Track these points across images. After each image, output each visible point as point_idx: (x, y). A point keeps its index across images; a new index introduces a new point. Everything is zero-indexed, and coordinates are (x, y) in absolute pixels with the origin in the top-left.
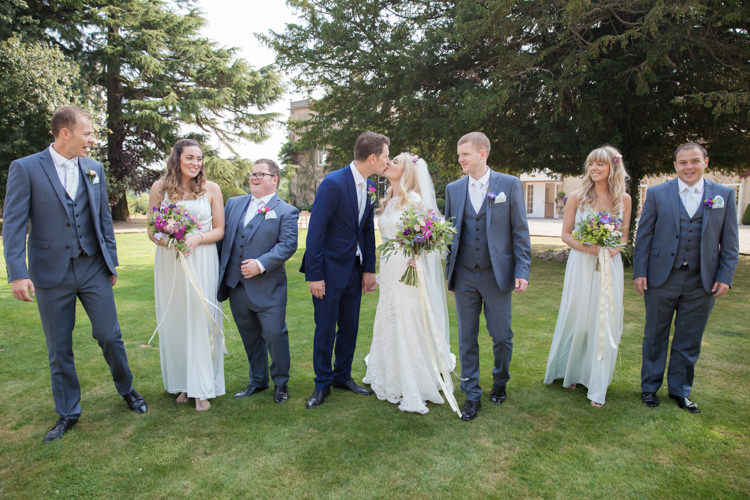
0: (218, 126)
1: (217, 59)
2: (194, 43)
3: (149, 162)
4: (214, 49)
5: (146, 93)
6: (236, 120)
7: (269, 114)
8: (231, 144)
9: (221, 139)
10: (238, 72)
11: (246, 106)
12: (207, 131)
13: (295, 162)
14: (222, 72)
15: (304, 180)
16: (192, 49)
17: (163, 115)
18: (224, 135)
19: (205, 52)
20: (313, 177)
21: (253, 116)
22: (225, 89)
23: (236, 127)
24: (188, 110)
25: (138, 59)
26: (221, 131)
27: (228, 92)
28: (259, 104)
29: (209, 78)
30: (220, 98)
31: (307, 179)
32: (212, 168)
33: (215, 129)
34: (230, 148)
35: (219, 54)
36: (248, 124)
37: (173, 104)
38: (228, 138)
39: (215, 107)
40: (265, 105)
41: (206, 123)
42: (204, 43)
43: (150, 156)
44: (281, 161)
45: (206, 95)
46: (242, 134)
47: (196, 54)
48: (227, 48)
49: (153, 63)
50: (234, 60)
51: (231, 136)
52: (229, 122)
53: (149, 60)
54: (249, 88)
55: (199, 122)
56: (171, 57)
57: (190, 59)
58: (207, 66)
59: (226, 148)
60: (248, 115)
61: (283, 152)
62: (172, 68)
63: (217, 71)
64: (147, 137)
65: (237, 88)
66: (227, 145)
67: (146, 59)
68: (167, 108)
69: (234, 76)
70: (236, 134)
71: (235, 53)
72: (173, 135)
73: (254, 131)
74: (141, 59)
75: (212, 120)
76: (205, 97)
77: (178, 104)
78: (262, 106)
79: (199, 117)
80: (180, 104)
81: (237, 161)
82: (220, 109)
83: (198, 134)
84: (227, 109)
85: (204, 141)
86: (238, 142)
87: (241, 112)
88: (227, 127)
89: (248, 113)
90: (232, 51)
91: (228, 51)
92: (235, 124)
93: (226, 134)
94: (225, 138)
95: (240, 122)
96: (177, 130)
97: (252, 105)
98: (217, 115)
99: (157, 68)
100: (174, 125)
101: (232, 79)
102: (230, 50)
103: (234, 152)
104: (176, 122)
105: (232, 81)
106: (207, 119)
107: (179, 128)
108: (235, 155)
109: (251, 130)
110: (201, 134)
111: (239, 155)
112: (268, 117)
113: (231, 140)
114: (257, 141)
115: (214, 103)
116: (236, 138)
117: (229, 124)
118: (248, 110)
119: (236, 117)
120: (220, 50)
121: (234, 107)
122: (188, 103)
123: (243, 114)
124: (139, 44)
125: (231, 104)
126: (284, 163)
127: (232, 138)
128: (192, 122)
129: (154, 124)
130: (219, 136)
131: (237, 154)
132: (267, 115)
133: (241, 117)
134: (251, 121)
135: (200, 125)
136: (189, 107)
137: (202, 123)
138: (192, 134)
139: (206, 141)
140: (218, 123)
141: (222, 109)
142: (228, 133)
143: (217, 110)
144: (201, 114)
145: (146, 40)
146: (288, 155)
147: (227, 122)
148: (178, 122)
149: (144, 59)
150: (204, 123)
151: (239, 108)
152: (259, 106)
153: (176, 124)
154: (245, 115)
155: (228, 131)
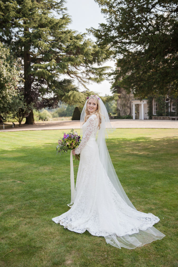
1: (76, 40)
2: (65, 32)
3: (43, 94)
4: (75, 35)
5: (42, 60)
6: (87, 71)
7: (104, 67)
8: (85, 84)
9: (80, 82)
10: (87, 46)
11: (92, 64)
12: (72, 77)
13: (119, 92)
14: (78, 47)
15: (124, 102)
16: (63, 36)
17: (49, 71)
18: (81, 80)
19: (69, 37)
20: (129, 100)
21: (96, 69)
22: (80, 56)
23: (87, 75)
24: (63, 69)
26: (80, 77)
27: (81, 57)
28: (99, 62)
29: (72, 50)
30: (79, 60)
31: (126, 101)
32: (74, 97)
33: (77, 76)
34: (85, 86)
35: (77, 38)
36: (93, 73)
37: (53, 65)
38: (83, 81)
39: (76, 65)
40: (102, 63)
41: (72, 74)
42: (69, 32)
43: (43, 91)
44: (112, 92)
45: (70, 60)
46: (90, 78)
47: (65, 39)
48: (81, 34)
49: (44, 45)
50: (84, 40)
51: (84, 80)
52: (84, 72)
53: (42, 43)
54: (92, 54)
55: (69, 73)
56: (54, 41)
57: (63, 42)
58: (71, 44)
59: (82, 86)
60: (93, 68)
61: (113, 87)
62: (53, 47)
63: (75, 47)
64: (42, 82)
65: (86, 54)
66: (83, 84)
67: (40, 43)
68: (51, 67)
69: (84, 49)
70: (87, 79)
71: (85, 36)
72: (55, 80)
73: (96, 77)
74: (38, 43)
75: (75, 71)
76: (69, 61)
77: (56, 65)
78: (100, 63)
79: (68, 71)
80: (57, 65)
81: (87, 93)
82: (78, 66)
83: (68, 80)
84: (82, 66)
85: (71, 83)
86: (88, 83)
87: (89, 67)
88: (83, 75)
89: (93, 67)
90: (84, 35)
91: (81, 36)
92: (86, 73)
93: (82, 79)
94: (82, 81)
95: (89, 72)
96: (58, 78)
97: (95, 63)
98: (77, 69)
99: (46, 47)
100: (56, 75)
101: (83, 50)
102: (82, 35)
103: (86, 88)
104: (57, 73)
105: (83, 51)
106: (72, 71)
107: (59, 77)
108: (87, 90)
109: (95, 76)
110: (69, 80)
111: (88, 89)
112: (103, 69)
113: (85, 82)
114: (98, 82)
115: (74, 63)
116: (87, 80)
117: (83, 74)
118: (93, 65)
119: (86, 70)
120: (77, 35)
121: (86, 64)
122: (61, 64)
123: (90, 68)
124: (37, 36)
125: (83, 63)
126: (113, 93)
127: (85, 81)
128: (65, 73)
129: (44, 76)
130: (78, 80)
131: (87, 89)
132: (103, 68)
133: (89, 69)
134: (95, 71)
135: (69, 75)
136: (61, 66)
137: (70, 73)
138: (65, 79)
139: (72, 82)
140: (78, 73)
141: (80, 66)
142: (83, 78)
143: (77, 67)
144: (69, 69)
145: (40, 33)
146: (116, 88)
147: (82, 73)
148: (58, 73)
149: (39, 43)
150: (71, 73)
151: (88, 65)
152: (98, 63)
153: (57, 74)
154: (91, 69)
155: (83, 77)
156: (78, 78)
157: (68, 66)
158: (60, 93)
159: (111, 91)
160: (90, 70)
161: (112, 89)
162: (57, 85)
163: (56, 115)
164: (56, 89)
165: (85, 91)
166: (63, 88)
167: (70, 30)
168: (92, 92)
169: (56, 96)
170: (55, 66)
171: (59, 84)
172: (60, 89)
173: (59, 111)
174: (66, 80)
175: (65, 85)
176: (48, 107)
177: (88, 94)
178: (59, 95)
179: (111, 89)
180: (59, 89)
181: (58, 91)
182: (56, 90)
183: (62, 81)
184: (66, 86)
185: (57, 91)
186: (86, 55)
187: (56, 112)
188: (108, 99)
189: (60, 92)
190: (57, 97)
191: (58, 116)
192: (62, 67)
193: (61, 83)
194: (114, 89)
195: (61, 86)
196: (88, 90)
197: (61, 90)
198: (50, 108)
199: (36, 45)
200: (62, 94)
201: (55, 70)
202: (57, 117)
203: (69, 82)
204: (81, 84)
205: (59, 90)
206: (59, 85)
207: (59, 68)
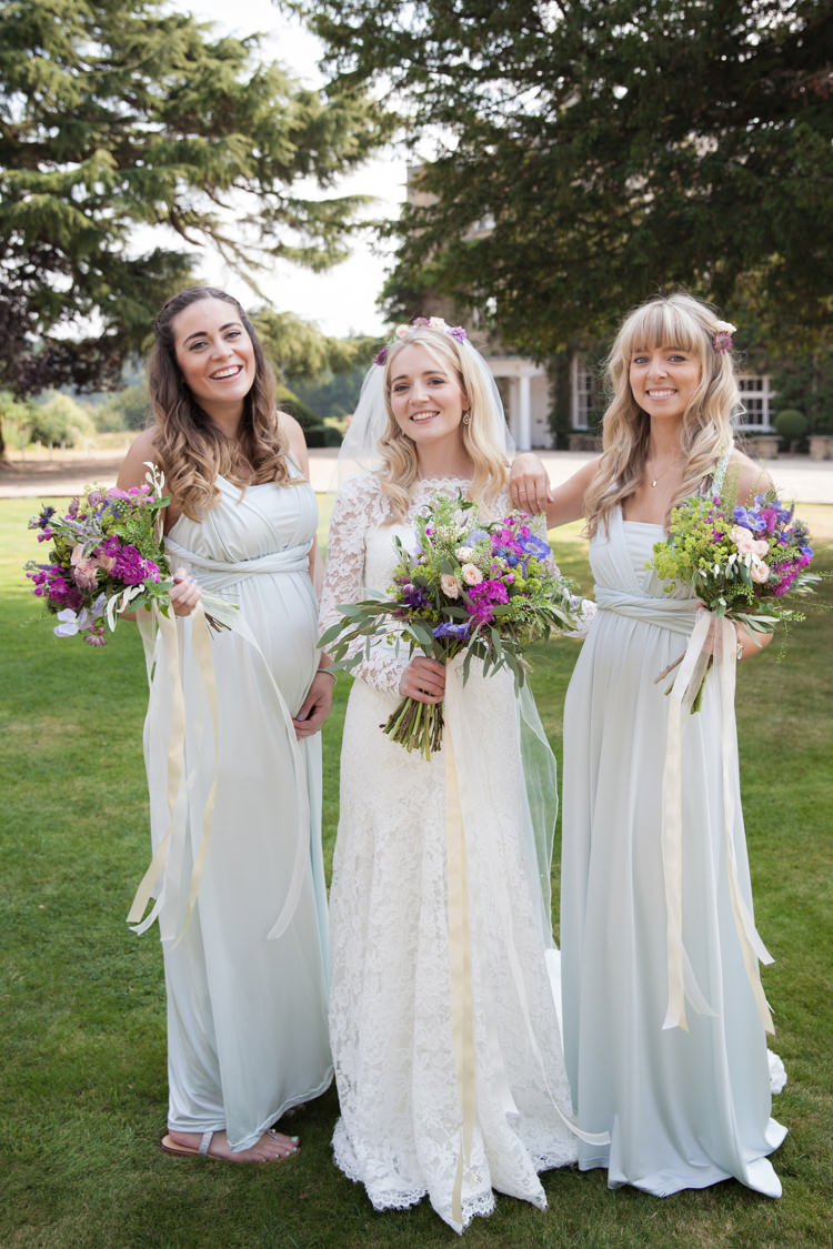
0: (222, 232)
1: (213, 64)
2: (162, 25)
3: (50, 321)
4: (209, 38)
5: (47, 152)
6: (265, 214)
7: (347, 199)
8: (253, 275)
9: (229, 263)
10: (267, 95)
11: (289, 179)
12: (195, 243)
14: (224, 95)
16: (154, 41)
17: (82, 207)
18: (238, 253)
19: (183, 48)
21: (306, 205)
22: (235, 138)
23: (265, 231)
24: (147, 196)
25: (19, 68)
26: (231, 244)
27: (237, 147)
28: (322, 173)
29: (193, 112)
30: (227, 158)
33: (218, 239)
34: (253, 285)
35: (221, 53)
36: (295, 224)
37: (103, 178)
38: (248, 262)
39: (212, 182)
40: (336, 176)
41: (195, 225)
42: (182, 23)
43: (51, 306)
44: (383, 316)
45: (185, 155)
46: (280, 250)
47: (160, 54)
48: (241, 37)
49: (57, 78)
50: (256, 66)
51: (253, 255)
52: (249, 219)
53: (45, 71)
54: (293, 134)
55: (176, 220)
56: (105, 62)
57: (149, 68)
58: (189, 81)
60: (294, 203)
61: (386, 294)
62: (103, 91)
63: (212, 93)
64: (47, 261)
65: (265, 134)
66: (245, 277)
67: (38, 69)
68: (89, 189)
69: (256, 105)
70: (266, 250)
71: (259, 47)
72: (111, 254)
73: (310, 243)
74: (27, 70)
75: (207, 214)
76: (181, 160)
77: (115, 179)
78: (328, 178)
79: (175, 210)
80: (119, 178)
81: (266, 318)
82: (226, 188)
83: (173, 253)
84: (243, 188)
85: (188, 269)
86: (270, 270)
87: (276, 194)
88: (244, 232)
89: (295, 197)
90: (253, 42)
91: (242, 43)
92: (263, 226)
93: (243, 251)
94: (240, 259)
95: (276, 218)
96: (125, 242)
97: (304, 178)
98: (218, 202)
99: (67, 90)
100: (115, 230)
101: (249, 112)
102: (247, 39)
103: (261, 296)
104: (122, 222)
105: (251, 118)
106: (195, 214)
107: (128, 238)
108: (262, 303)
109: (303, 240)
110: (180, 252)
111: (271, 303)
112: (343, 206)
113: (256, 266)
114: (318, 267)
115: (206, 176)
116: (266, 259)
117: (248, 226)
118: (292, 188)
119: (264, 208)
120: (222, 42)
121: (261, 182)
122: (141, 177)
123: (282, 199)
124: (22, 34)
125: (249, 173)
126: (386, 321)
127: (257, 261)
128: (161, 221)
129: (57, 231)
130: (224, 256)
131: (267, 300)
132: (341, 200)
133: (276, 207)
134: (303, 216)
135: (179, 229)
136: (142, 184)
137: (182, 222)
138: (158, 251)
139: (194, 267)
140: (223, 223)
141: (231, 187)
142: (246, 247)
143: (219, 192)
144: (180, 201)
145: (40, 22)
146: (400, 301)
147: (243, 221)
148: (127, 221)
149: (33, 69)
150: (188, 224)
151: (271, 184)
152: (320, 179)
153: (120, 227)
154: (286, 203)
155: (247, 243)
156: (224, 246)
157: (174, 185)
158: (134, 314)
159: (377, 312)
160: (281, 211)
161: (383, 302)
162: (121, 277)
163: (116, 418)
164: (112, 298)
165: (256, 310)
166: (147, 294)
167: (187, 16)
168: (288, 313)
169: (112, 332)
170: (112, 183)
171: (129, 272)
172: (135, 298)
173: (128, 403)
174: (164, 255)
175: (161, 277)
176: (75, 386)
177: (272, 326)
178: (128, 324)
179: (377, 302)
180: (128, 293)
181: (125, 304)
182: (114, 302)
183: (146, 259)
184: (163, 284)
185: (120, 307)
186: (261, 138)
187: (116, 408)
188: (363, 349)
189: (136, 310)
190: (119, 337)
191: (122, 424)
192: (147, 189)
193: (137, 268)
194: (393, 305)
195: (138, 283)
196: (268, 306)
197: (141, 303)
198: (84, 388)
199: (16, 76)
200: (142, 320)
201: (108, 207)
202: (117, 430)
203: (178, 262)
204: (238, 277)
205: (131, 303)
206: (128, 277)
207: (132, 192)
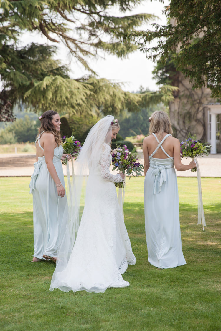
6: (91, 24)
7: (136, 16)
8: (85, 58)
9: (72, 51)
11: (105, 6)
12: (53, 40)
13: (175, 81)
15: (188, 107)
18: (77, 46)
20: (200, 103)
21: (115, 20)
23: (92, 34)
24: (27, 16)
26: (73, 41)
28: (123, 2)
31: (193, 105)
32: (55, 93)
33: (65, 38)
34: (85, 64)
36: (107, 30)
38: (82, 51)
39: (62, 7)
41: (53, 31)
44: (157, 80)
46: (100, 44)
51: (85, 47)
52: (83, 28)
55: (44, 28)
59: (80, 63)
60: (107, 18)
61: (159, 68)
66: (80, 59)
70: (91, 44)
72: (8, 46)
73: (116, 40)
75: (60, 25)
77: (10, 6)
78: (126, 5)
79: (42, 22)
80: (12, 6)
81: (91, 82)
82: (70, 10)
83: (41, 46)
84: (79, 10)
85: (49, 54)
86: (94, 55)
87: (97, 13)
88: (80, 35)
89: (108, 15)
92: (90, 31)
93: (79, 45)
94: (78, 50)
95: (97, 27)
96: (15, 38)
97: (112, 5)
98: (66, 18)
100: (10, 33)
103: (89, 69)
106: (54, 24)
107: (17, 37)
108: (90, 73)
109: (112, 39)
110: (45, 45)
111: (94, 73)
112: (135, 20)
113: (86, 53)
114: (121, 54)
115: (59, 4)
116: (92, 49)
117: (82, 31)
118: (107, 10)
119: (90, 21)
121: (89, 6)
122: (23, 5)
123: (100, 16)
126: (158, 83)
127: (87, 50)
128: (35, 28)
130: (69, 48)
131: (93, 72)
132: (133, 17)
133: (97, 21)
134: (112, 25)
135: (45, 33)
136: (24, 9)
137: (46, 29)
138: (33, 44)
139: (52, 54)
140: (69, 29)
141: (73, 10)
142: (82, 43)
143: (66, 12)
144: (45, 17)
146: (166, 72)
147: (80, 28)
148: (17, 28)
150: (49, 30)
151: (95, 8)
152: (121, 5)
153: (13, 31)
154: (103, 18)
155: (82, 41)
156: (69, 42)
157: (42, 9)
158: (20, 80)
159: (154, 78)
160: (99, 23)
161: (157, 73)
162: (13, 59)
164: (8, 70)
165: (86, 77)
166: (27, 68)
168: (103, 79)
169: (8, 89)
170: (8, 8)
171: (17, 56)
172: (20, 72)
173: (17, 128)
174: (37, 47)
175: (35, 59)
177: (94, 87)
178: (16, 85)
179: (154, 72)
180: (17, 69)
181: (15, 74)
182: (10, 73)
183: (27, 49)
184: (35, 63)
185: (12, 76)
187: (10, 131)
188: (144, 98)
189: (21, 78)
190: (12, 92)
192: (27, 12)
193: (22, 54)
194: (162, 74)
195: (22, 63)
196: (93, 75)
197: (23, 73)
200: (24, 83)
201: (6, 20)
202: (11, 143)
203: (44, 51)
204: (77, 59)
205: (18, 73)
206: (16, 59)
207: (19, 13)
